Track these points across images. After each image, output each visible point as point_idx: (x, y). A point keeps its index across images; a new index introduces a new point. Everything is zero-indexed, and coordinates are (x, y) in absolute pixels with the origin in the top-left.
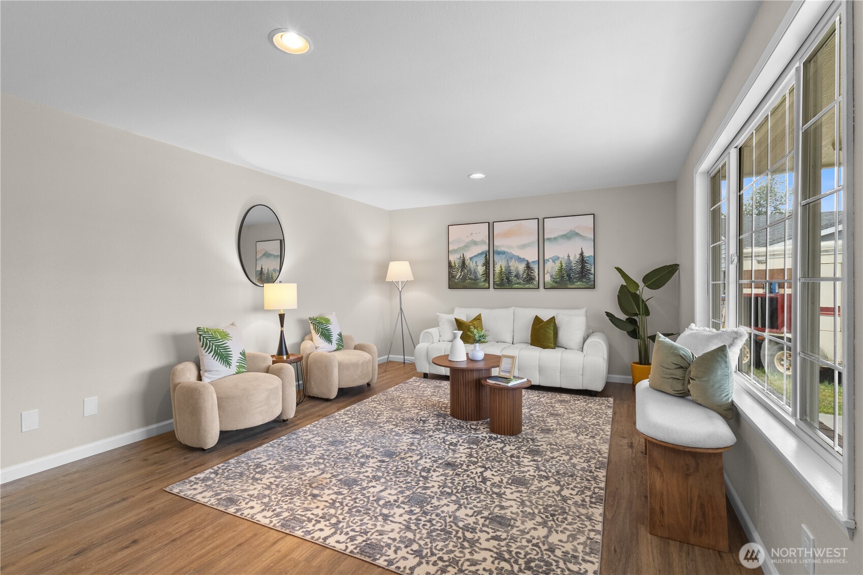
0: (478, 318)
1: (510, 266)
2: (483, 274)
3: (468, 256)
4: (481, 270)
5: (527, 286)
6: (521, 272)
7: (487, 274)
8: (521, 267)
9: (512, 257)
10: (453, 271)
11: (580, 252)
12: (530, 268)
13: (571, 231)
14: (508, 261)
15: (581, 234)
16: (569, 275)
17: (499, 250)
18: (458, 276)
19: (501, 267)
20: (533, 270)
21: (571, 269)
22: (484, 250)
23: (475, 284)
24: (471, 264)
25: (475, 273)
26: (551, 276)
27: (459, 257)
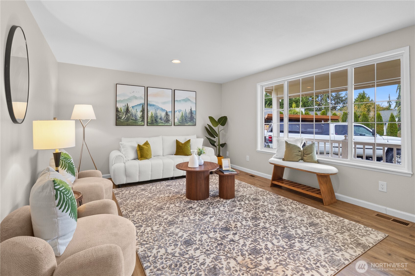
0: (147, 144)
1: (157, 113)
2: (140, 117)
3: (130, 105)
4: (139, 114)
5: (166, 124)
6: (163, 117)
7: (143, 117)
8: (163, 114)
9: (158, 108)
10: (120, 114)
11: (190, 109)
12: (168, 115)
13: (187, 98)
14: (156, 110)
15: (191, 100)
16: (185, 119)
17: (151, 103)
18: (123, 117)
19: (152, 113)
20: (169, 116)
21: (187, 116)
22: (142, 103)
23: (135, 123)
24: (133, 110)
25: (135, 116)
26: (178, 119)
27: (124, 105)
